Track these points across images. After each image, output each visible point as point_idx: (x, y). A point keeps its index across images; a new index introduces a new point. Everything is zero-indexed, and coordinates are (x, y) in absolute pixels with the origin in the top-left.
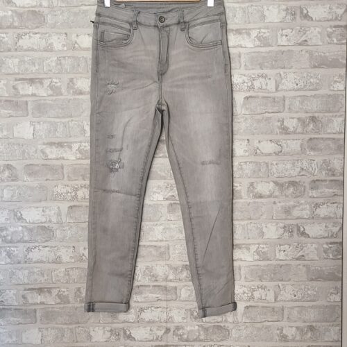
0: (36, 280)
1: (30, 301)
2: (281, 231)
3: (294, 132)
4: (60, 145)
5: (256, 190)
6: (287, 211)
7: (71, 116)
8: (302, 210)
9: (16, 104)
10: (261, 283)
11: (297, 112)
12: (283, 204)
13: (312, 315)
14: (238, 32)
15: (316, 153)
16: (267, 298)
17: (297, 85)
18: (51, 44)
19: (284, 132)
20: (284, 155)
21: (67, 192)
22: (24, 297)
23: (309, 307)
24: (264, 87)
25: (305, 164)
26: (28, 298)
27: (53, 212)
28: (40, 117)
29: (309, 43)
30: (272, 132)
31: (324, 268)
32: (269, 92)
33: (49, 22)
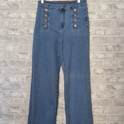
0: (13, 104)
1: (11, 112)
2: (105, 87)
3: (111, 51)
4: (23, 53)
5: (96, 72)
6: (108, 80)
7: (28, 43)
8: (113, 79)
9: (7, 38)
10: (98, 106)
11: (112, 43)
12: (106, 77)
13: (116, 119)
15: (119, 58)
16: (100, 112)
17: (112, 33)
18: (21, 16)
19: (107, 50)
20: (107, 59)
21: (26, 71)
22: (9, 110)
23: (115, 115)
24: (100, 33)
25: (115, 62)
26: (11, 110)
27: (20, 79)
28: (16, 43)
29: (117, 18)
30: (102, 50)
31: (121, 101)
32: (102, 36)
33: (20, 8)
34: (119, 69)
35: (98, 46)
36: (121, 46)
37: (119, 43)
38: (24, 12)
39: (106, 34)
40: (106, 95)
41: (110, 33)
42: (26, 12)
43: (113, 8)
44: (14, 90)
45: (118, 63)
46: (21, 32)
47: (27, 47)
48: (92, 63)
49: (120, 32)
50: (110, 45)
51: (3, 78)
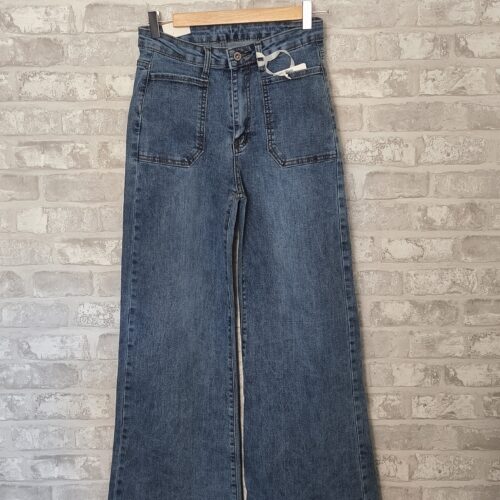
34: (477, 304)
35: (389, 210)
36: (485, 206)
37: (476, 197)
38: (87, 74)
39: (424, 159)
40: (421, 408)
41: (438, 156)
42: (96, 74)
43: (451, 52)
44: (53, 391)
45: (470, 277)
46: (73, 155)
48: (366, 278)
49: (480, 150)
50: (438, 206)
51: (6, 343)
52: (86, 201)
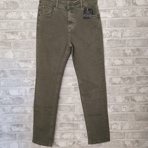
0: (16, 121)
1: (13, 130)
2: (124, 99)
3: (130, 56)
4: (26, 61)
5: (113, 81)
6: (126, 90)
7: (30, 49)
8: (133, 90)
9: (6, 44)
10: (115, 122)
11: (131, 47)
12: (125, 87)
13: (137, 136)
14: (105, 11)
15: (139, 65)
16: (118, 128)
17: (131, 34)
18: (21, 17)
19: (125, 55)
20: (125, 65)
21: (29, 82)
22: (11, 128)
23: (136, 132)
24: (116, 35)
25: (134, 70)
26: (13, 129)
27: (23, 91)
28: (17, 49)
30: (119, 56)
33: (20, 6)
35: (114, 51)
36: (142, 49)
37: (139, 47)
38: (25, 12)
39: (124, 35)
40: (124, 109)
41: (128, 35)
42: (28, 12)
43: (131, 4)
44: (16, 105)
45: (138, 70)
46: (21, 36)
47: (30, 53)
49: (140, 33)
50: (128, 49)
51: (2, 91)
52: (25, 49)
